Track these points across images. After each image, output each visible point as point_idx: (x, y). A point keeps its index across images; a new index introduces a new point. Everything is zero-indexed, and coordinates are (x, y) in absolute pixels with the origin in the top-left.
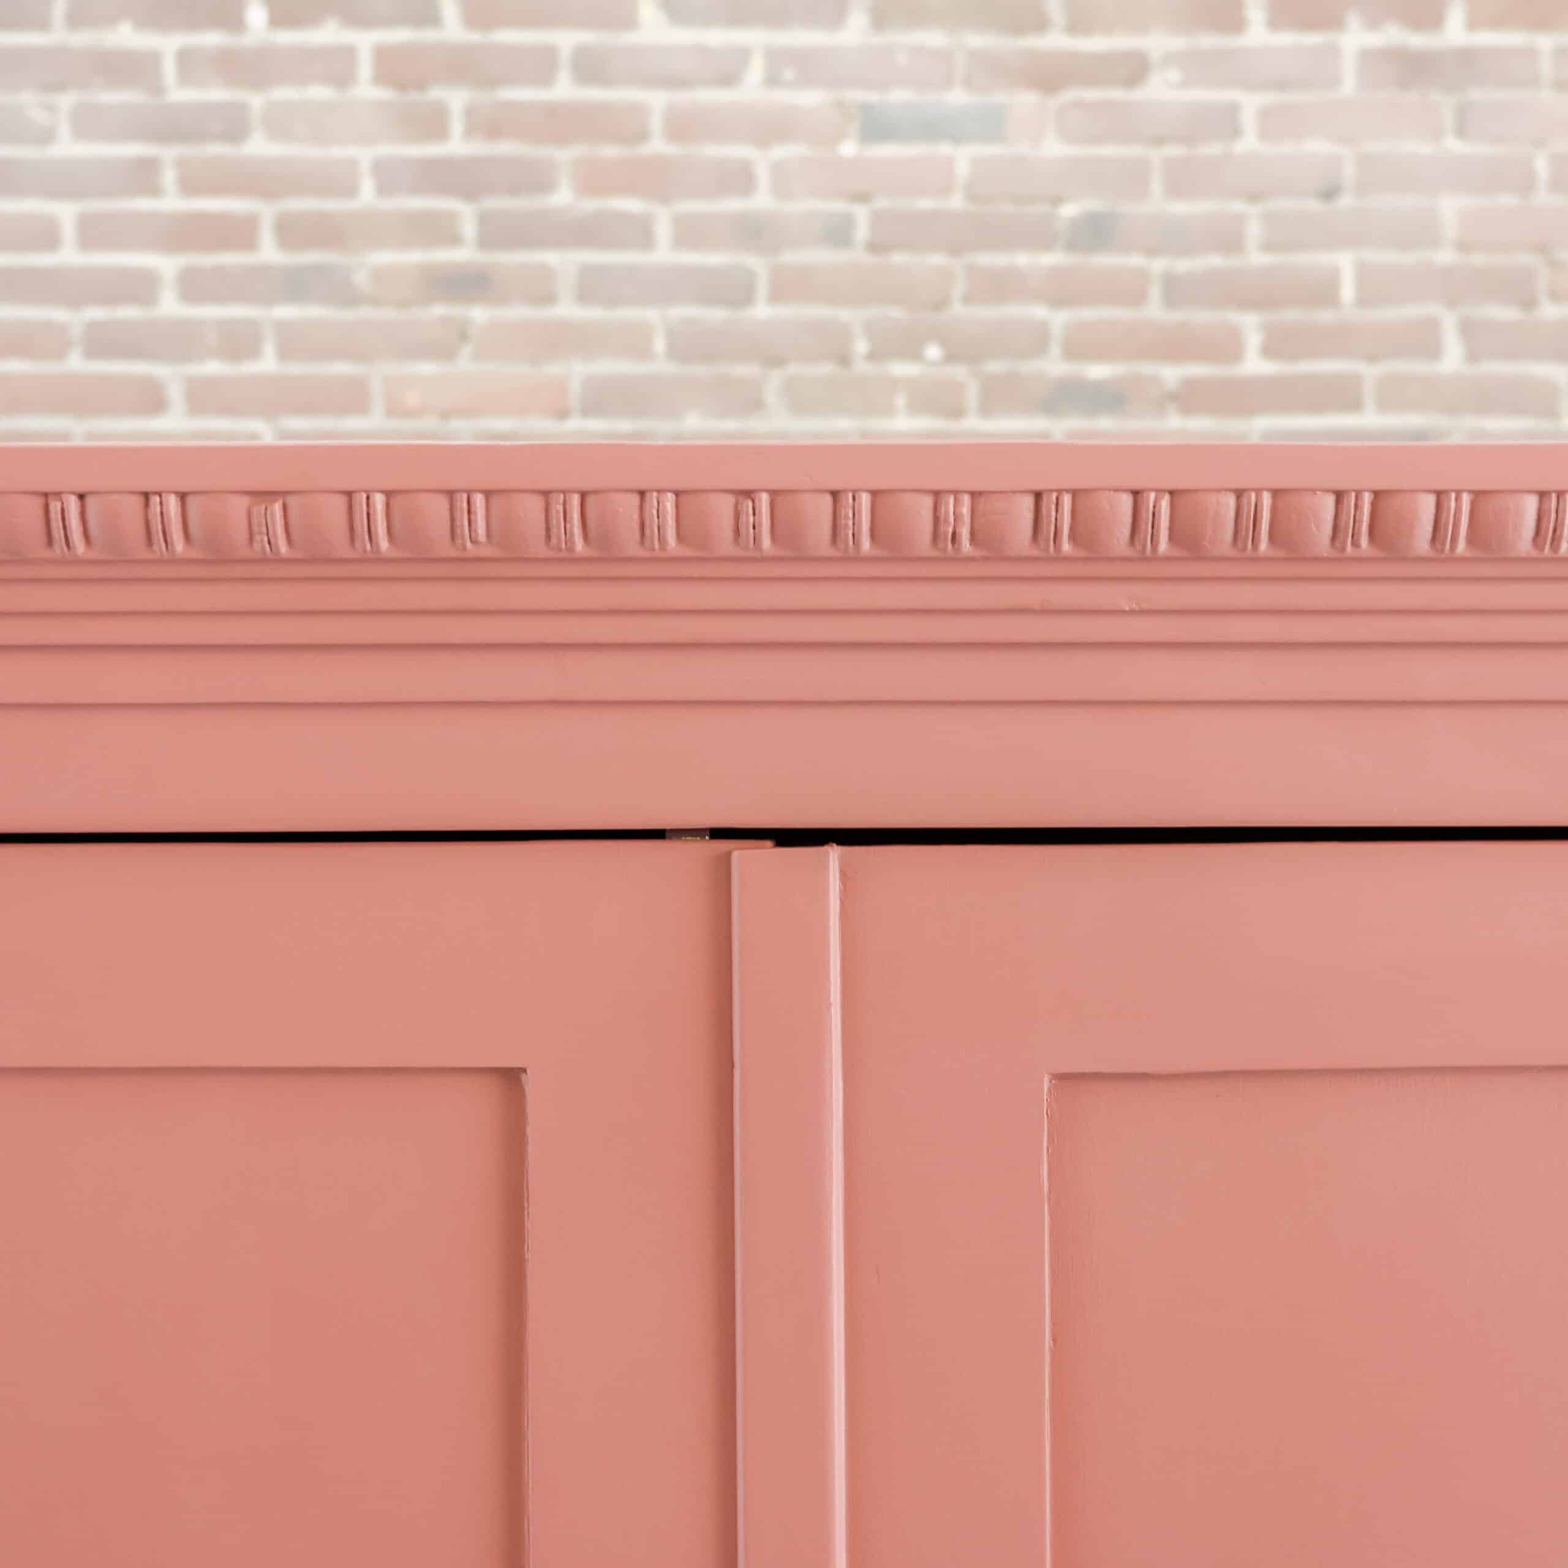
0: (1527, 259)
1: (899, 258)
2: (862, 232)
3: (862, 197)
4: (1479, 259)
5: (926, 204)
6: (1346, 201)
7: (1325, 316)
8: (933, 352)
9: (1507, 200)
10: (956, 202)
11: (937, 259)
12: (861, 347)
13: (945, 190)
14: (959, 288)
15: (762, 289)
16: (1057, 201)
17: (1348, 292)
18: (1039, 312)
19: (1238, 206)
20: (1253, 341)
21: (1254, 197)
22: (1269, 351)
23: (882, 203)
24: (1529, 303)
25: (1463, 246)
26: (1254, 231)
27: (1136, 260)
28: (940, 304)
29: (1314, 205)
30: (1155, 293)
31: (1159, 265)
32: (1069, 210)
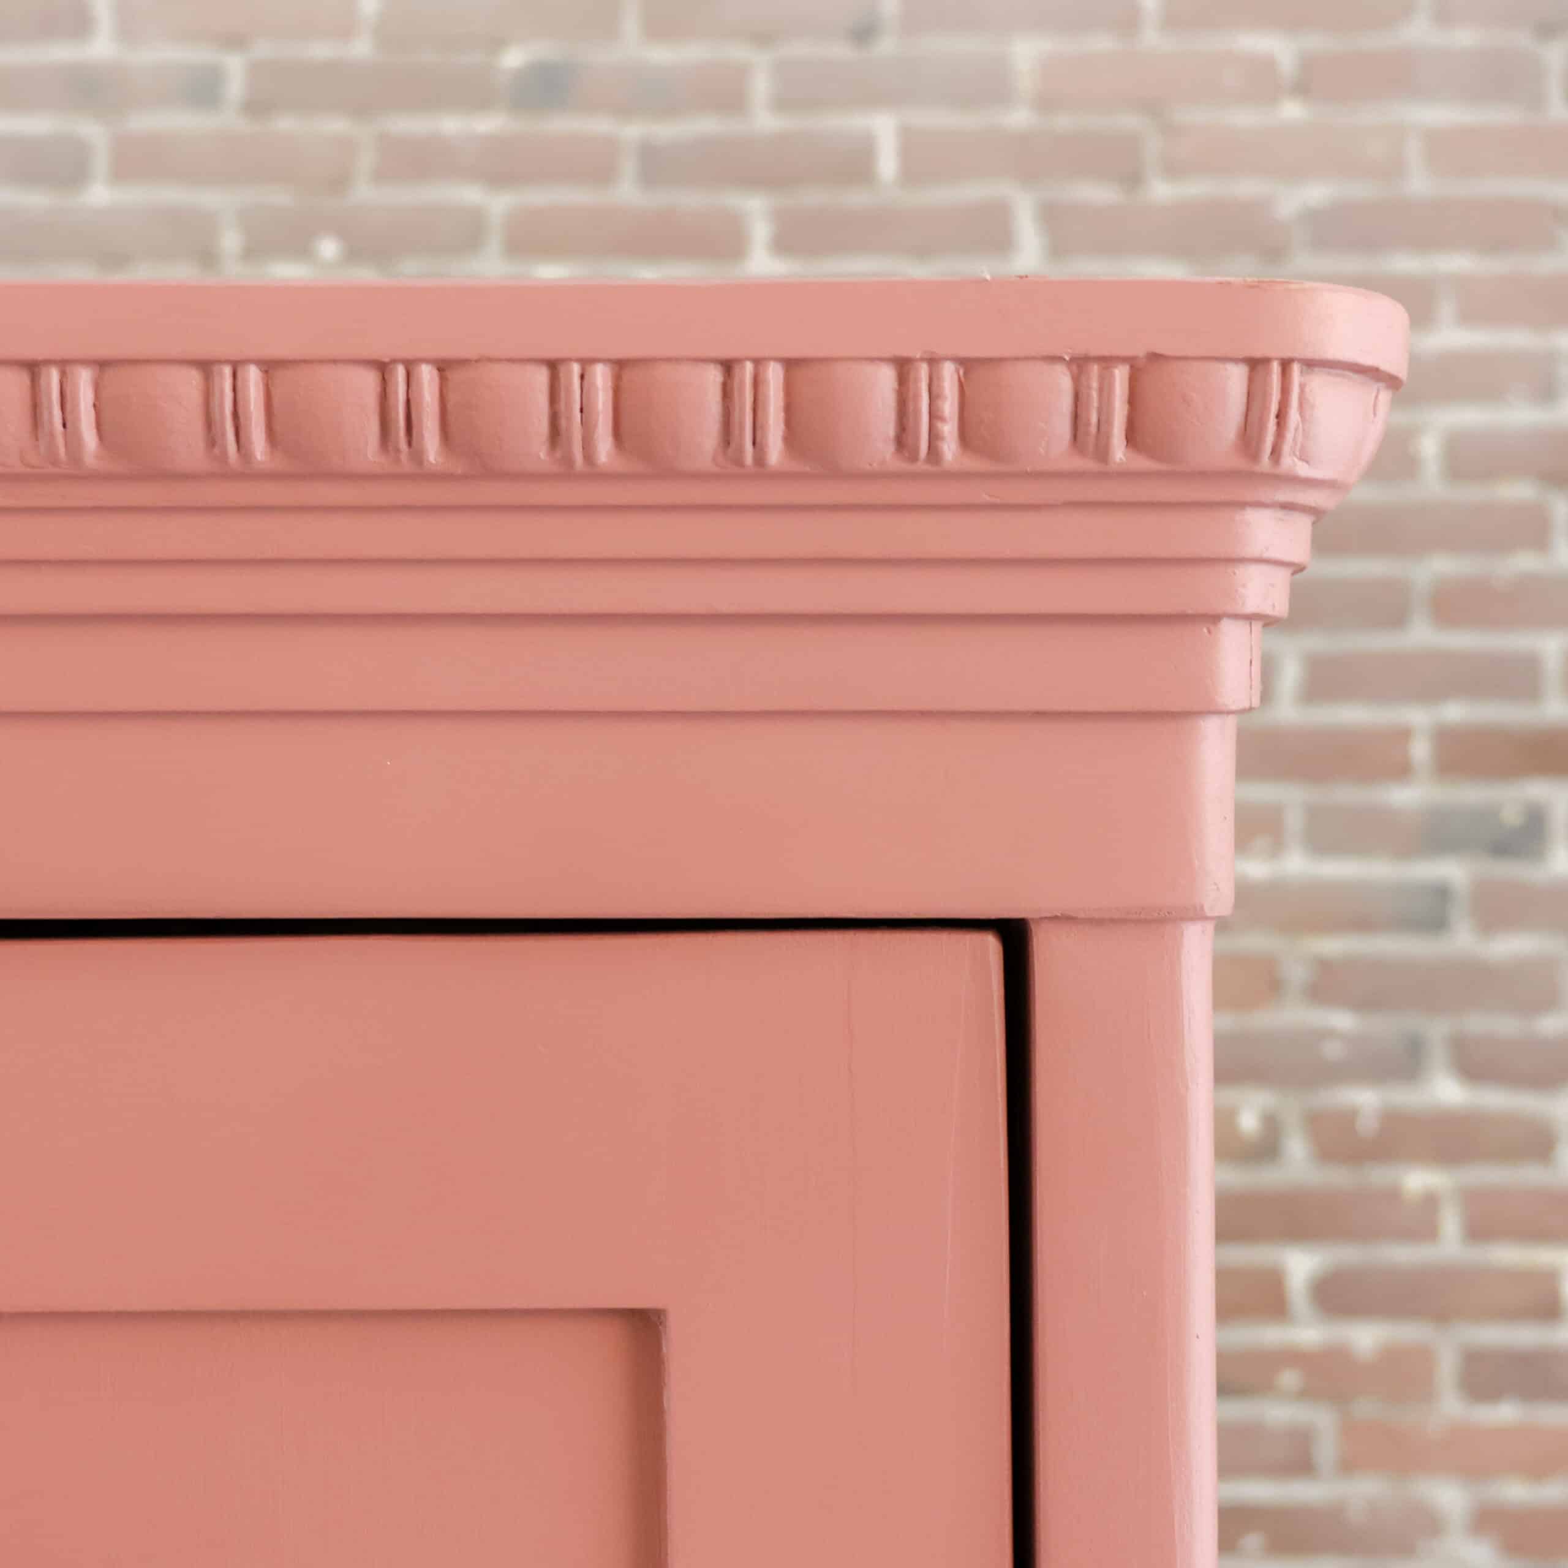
0: (1129, 121)
1: (286, 124)
2: (235, 87)
3: (235, 41)
4: (1063, 122)
5: (321, 51)
6: (887, 46)
7: (856, 198)
8: (329, 248)
9: (1102, 43)
10: (361, 48)
11: (337, 125)
12: (230, 241)
13: (345, 31)
14: (366, 161)
15: (101, 163)
16: (497, 44)
17: (887, 165)
18: (470, 194)
19: (739, 52)
20: (760, 232)
21: (762, 38)
22: (782, 245)
23: (264, 49)
24: (1133, 179)
25: (1046, 103)
26: (761, 86)
27: (599, 125)
28: (340, 182)
29: (841, 51)
30: (629, 168)
31: (632, 131)
32: (513, 59)
